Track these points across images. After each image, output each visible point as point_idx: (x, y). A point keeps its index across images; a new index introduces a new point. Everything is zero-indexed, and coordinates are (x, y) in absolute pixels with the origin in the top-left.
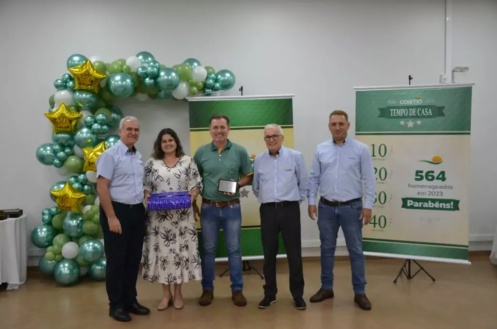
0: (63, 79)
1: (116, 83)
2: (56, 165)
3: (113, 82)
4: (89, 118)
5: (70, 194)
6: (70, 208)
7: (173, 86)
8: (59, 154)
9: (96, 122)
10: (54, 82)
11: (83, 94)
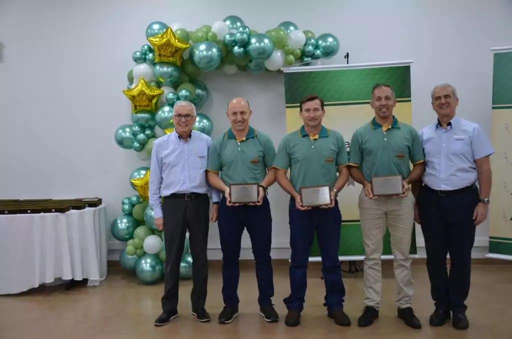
0: (142, 51)
1: (201, 53)
2: (136, 150)
3: (197, 52)
4: (171, 94)
7: (266, 54)
8: (139, 136)
10: (132, 54)
11: (165, 67)
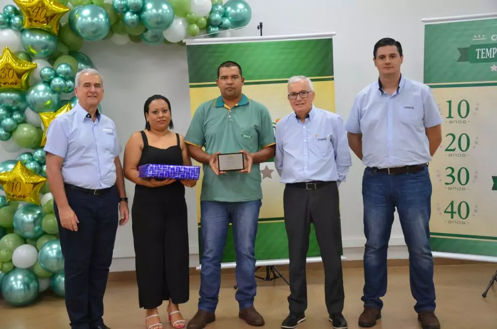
0: (6, 14)
1: (84, 20)
3: (80, 19)
4: (46, 70)
5: (24, 178)
6: (24, 197)
7: (164, 23)
8: (4, 121)
9: (56, 75)
11: (37, 35)
